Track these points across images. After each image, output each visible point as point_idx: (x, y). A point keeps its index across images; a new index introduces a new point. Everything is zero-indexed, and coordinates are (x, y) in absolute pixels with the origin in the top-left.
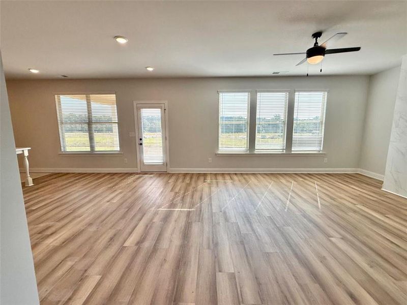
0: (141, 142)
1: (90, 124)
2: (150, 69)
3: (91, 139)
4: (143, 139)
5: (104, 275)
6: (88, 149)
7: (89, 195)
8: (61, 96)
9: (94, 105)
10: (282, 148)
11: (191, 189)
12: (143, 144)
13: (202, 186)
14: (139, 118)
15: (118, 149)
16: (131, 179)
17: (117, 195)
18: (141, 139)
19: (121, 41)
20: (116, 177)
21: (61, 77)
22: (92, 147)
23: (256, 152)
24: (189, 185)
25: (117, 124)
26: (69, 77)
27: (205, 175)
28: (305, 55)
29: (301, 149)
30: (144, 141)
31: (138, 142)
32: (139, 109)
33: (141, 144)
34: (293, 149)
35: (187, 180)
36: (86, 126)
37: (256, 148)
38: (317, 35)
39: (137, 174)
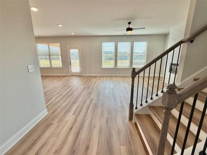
0: (70, 63)
1: (50, 56)
2: (73, 34)
3: (50, 62)
4: (72, 62)
5: (56, 99)
6: (50, 66)
7: (51, 82)
8: (38, 44)
9: (51, 47)
10: (129, 66)
11: (89, 81)
12: (72, 64)
13: (94, 80)
14: (69, 53)
15: (61, 66)
16: (66, 78)
17: (61, 82)
18: (70, 62)
19: (60, 26)
20: (61, 77)
21: (37, 36)
22: (51, 65)
23: (118, 67)
24: (88, 80)
25: (60, 56)
26: (41, 36)
27: (96, 77)
28: (126, 30)
29: (137, 66)
30: (72, 63)
31: (69, 63)
32: (69, 49)
33: (71, 64)
34: (133, 66)
35: (89, 78)
36: (48, 57)
37: (118, 66)
38: (129, 23)
39: (69, 76)
